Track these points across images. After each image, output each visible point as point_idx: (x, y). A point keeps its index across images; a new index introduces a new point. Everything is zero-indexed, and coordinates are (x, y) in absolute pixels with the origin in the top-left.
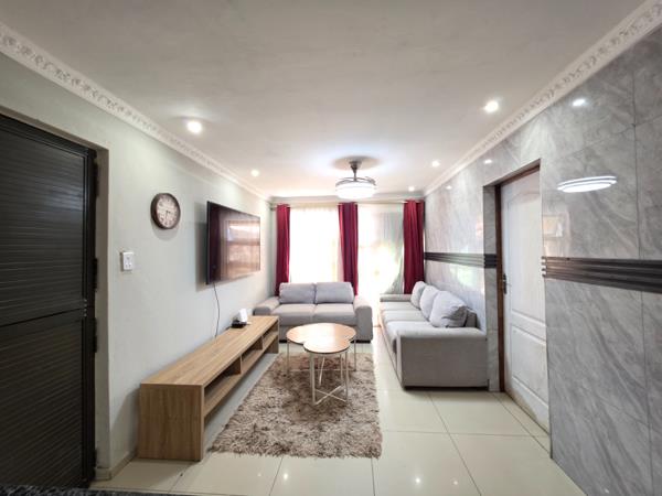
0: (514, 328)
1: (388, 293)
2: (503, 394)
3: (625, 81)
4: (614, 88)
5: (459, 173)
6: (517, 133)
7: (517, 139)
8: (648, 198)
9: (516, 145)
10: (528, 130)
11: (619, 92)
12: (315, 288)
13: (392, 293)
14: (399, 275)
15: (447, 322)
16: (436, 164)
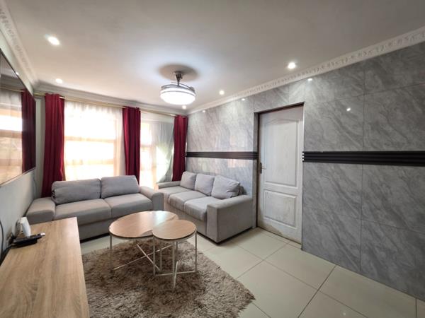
0: (266, 191)
1: (161, 182)
2: (258, 228)
3: (361, 74)
4: (354, 76)
5: (230, 102)
6: (287, 86)
7: (287, 89)
8: (369, 126)
9: (285, 92)
10: (296, 86)
11: (356, 78)
12: (101, 183)
13: (164, 182)
14: (169, 169)
15: (231, 194)
16: (222, 93)
